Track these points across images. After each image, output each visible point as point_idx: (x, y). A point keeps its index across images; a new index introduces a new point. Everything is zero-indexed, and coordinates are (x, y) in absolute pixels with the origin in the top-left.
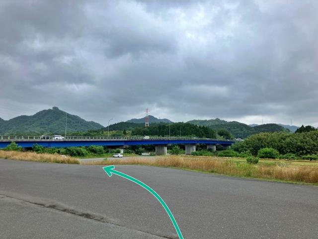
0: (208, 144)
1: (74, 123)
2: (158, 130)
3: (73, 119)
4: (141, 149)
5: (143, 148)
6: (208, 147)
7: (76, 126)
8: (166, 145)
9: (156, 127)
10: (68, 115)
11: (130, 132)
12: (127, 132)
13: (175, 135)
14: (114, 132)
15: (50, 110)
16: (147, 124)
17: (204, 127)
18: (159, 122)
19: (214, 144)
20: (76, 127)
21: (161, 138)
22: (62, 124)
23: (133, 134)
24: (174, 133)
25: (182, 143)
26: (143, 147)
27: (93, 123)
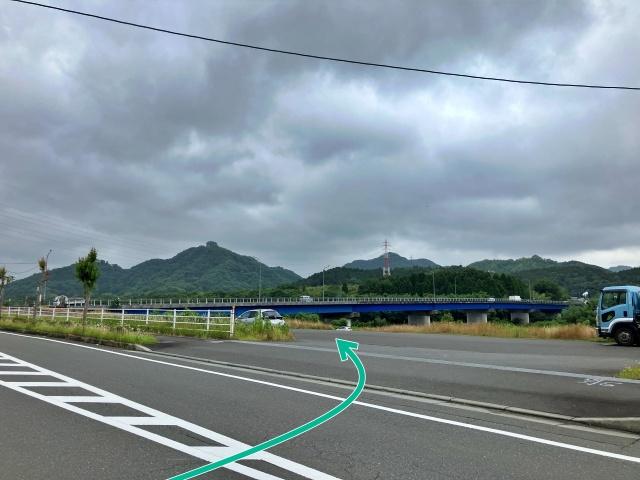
0: (514, 311)
1: (245, 271)
2: (410, 283)
3: (244, 264)
4: (378, 319)
5: (382, 318)
6: (513, 317)
7: (249, 276)
8: (427, 313)
9: (405, 278)
10: (235, 257)
11: (356, 287)
12: (349, 287)
13: (446, 292)
14: (325, 288)
15: (201, 248)
16: (387, 271)
17: (503, 275)
18: (412, 266)
19: (525, 311)
20: (250, 279)
21: (417, 299)
22: (224, 273)
23: (362, 291)
24: (442, 288)
25: (460, 309)
26: (383, 316)
27: (279, 270)
